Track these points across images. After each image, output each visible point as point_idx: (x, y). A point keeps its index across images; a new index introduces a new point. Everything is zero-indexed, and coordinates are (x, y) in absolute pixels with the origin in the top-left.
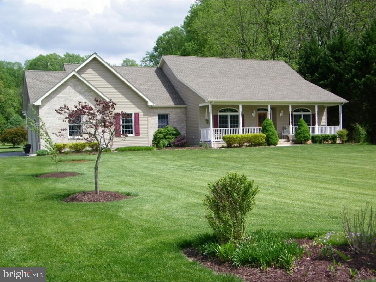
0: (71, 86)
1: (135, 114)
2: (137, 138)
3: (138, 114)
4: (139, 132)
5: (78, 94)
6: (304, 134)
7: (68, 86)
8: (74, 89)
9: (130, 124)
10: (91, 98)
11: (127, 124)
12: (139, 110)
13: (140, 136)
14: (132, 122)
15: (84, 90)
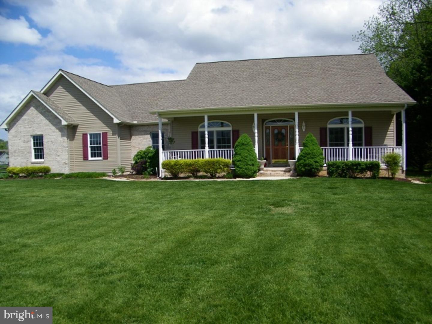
0: (34, 107)
1: (103, 133)
2: (105, 162)
3: (106, 133)
4: (107, 155)
5: (40, 115)
6: (305, 160)
7: (31, 107)
8: (37, 110)
9: (98, 145)
10: (51, 118)
11: (96, 145)
12: (108, 129)
13: (108, 160)
14: (100, 144)
15: (44, 111)
